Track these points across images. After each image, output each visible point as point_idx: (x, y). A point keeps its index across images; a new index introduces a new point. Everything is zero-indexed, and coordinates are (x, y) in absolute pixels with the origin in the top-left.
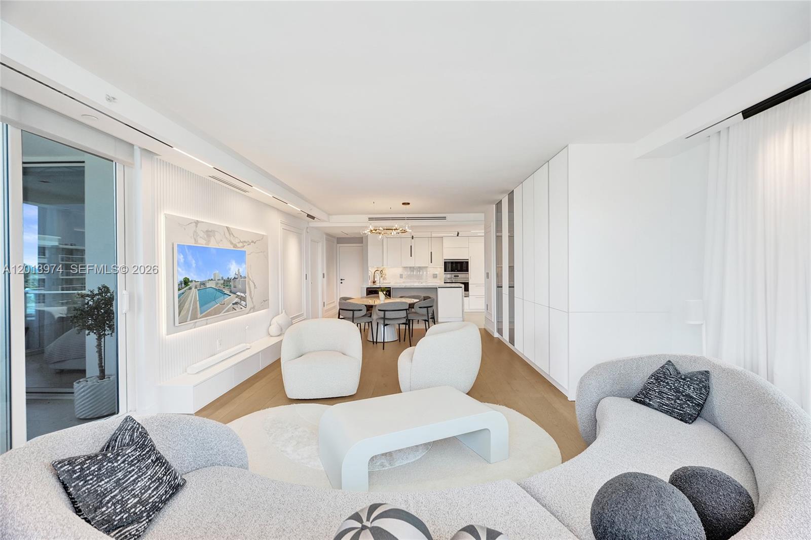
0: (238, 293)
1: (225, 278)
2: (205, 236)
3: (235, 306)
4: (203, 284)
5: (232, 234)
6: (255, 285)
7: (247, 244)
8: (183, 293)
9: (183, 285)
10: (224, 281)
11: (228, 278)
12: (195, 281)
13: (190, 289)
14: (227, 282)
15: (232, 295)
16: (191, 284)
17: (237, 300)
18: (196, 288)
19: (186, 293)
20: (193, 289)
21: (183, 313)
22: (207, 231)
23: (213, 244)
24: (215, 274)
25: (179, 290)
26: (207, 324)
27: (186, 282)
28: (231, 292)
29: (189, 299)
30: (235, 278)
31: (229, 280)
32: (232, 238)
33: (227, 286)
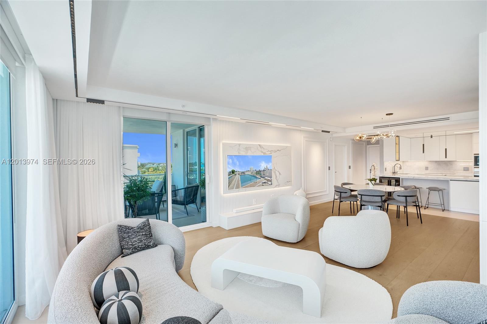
0: (266, 178)
1: (258, 170)
2: (245, 150)
3: (264, 184)
4: (244, 173)
5: (263, 147)
6: (280, 173)
7: (273, 152)
8: (231, 177)
9: (231, 173)
10: (257, 171)
11: (260, 170)
12: (238, 171)
13: (235, 175)
14: (259, 172)
15: (262, 178)
16: (236, 173)
17: (265, 181)
18: (239, 174)
19: (233, 177)
20: (237, 175)
21: (231, 186)
22: (246, 148)
23: (249, 153)
24: (251, 168)
25: (229, 175)
26: (246, 191)
27: (233, 172)
28: (261, 177)
29: (235, 180)
30: (264, 170)
31: (260, 171)
32: (262, 150)
33: (259, 174)
